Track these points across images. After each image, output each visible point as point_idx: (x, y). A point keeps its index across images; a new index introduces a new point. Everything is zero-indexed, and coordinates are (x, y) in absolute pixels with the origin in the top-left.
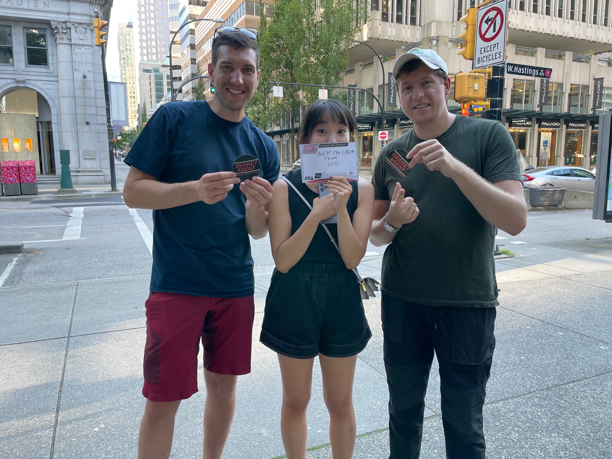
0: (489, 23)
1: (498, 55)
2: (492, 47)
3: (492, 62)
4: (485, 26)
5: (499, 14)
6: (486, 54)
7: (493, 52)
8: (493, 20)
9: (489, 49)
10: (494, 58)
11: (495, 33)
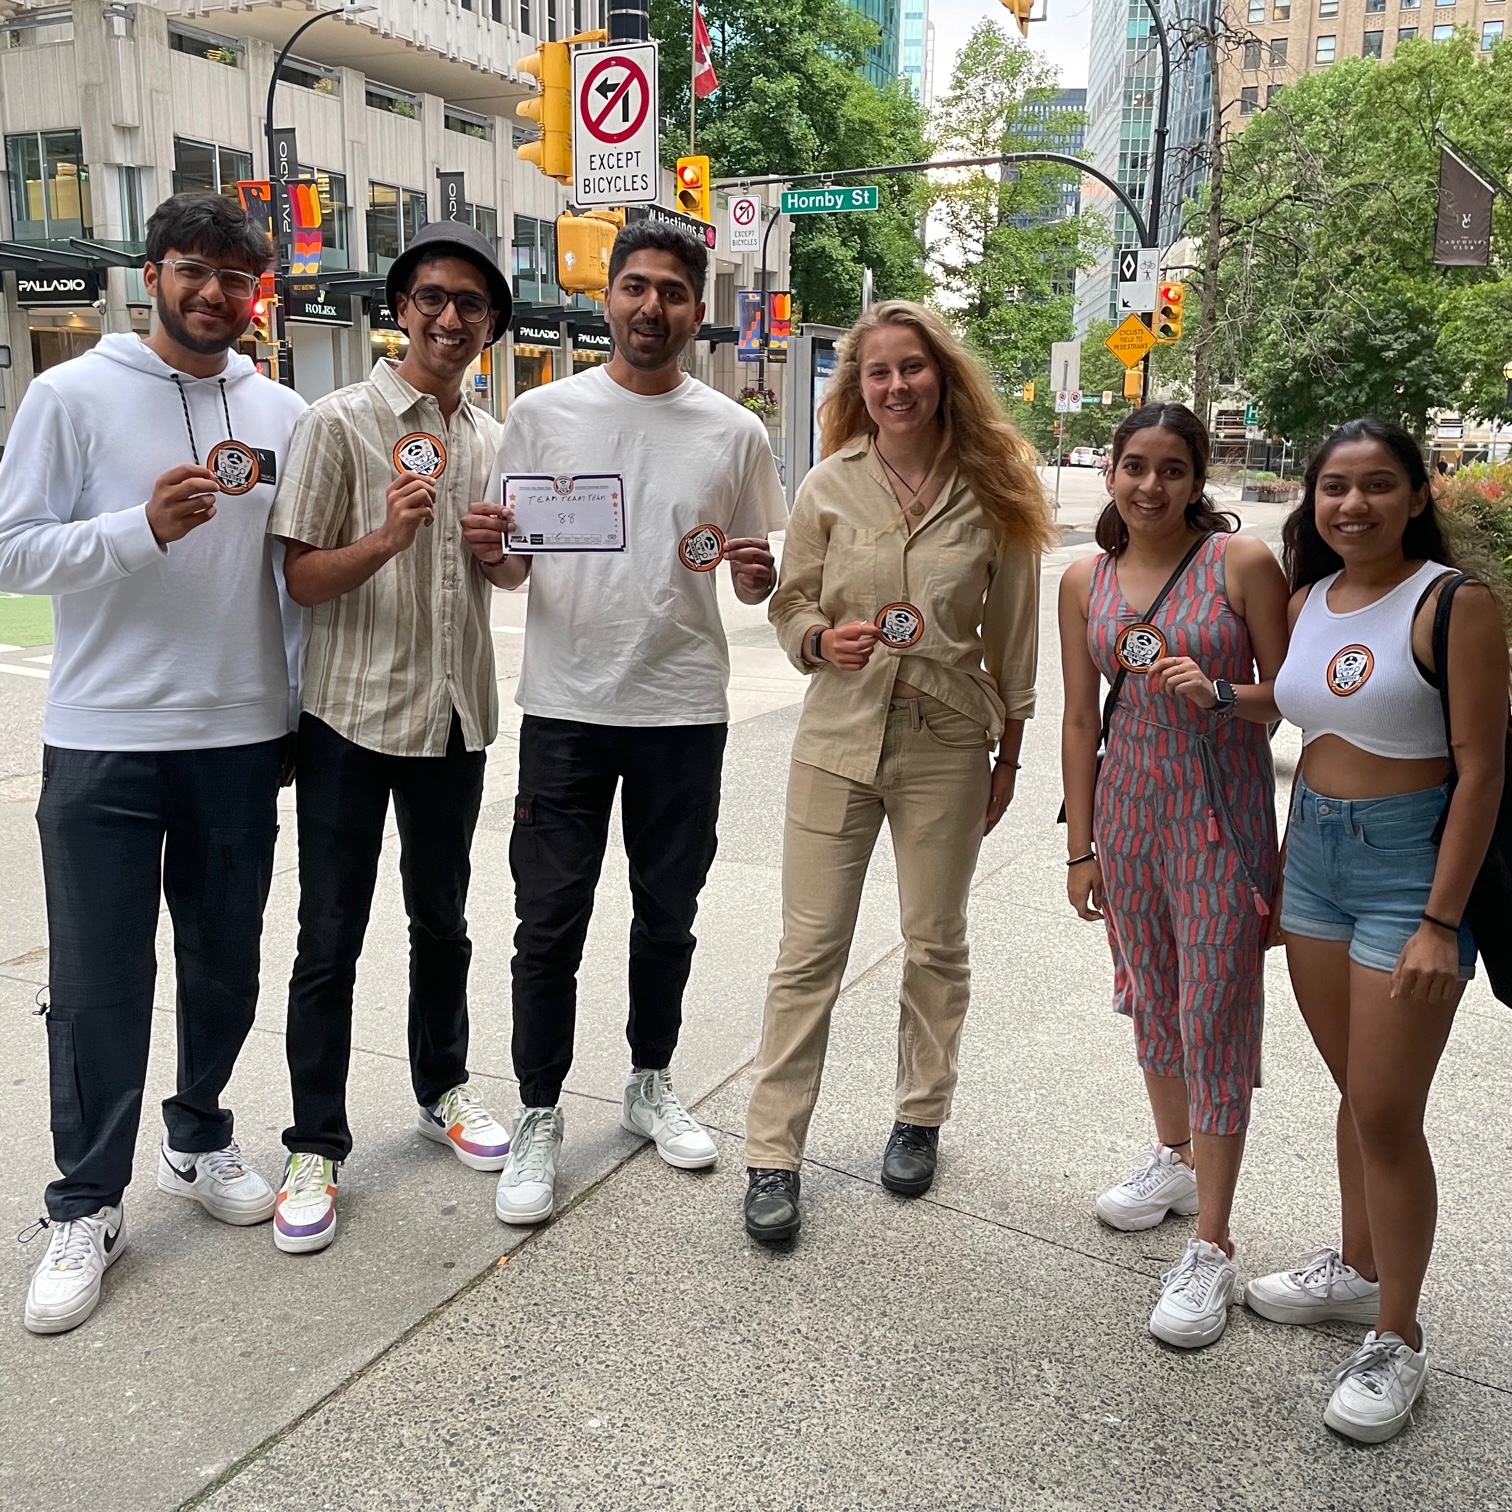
0: (610, 95)
1: (639, 183)
2: (623, 157)
3: (623, 196)
4: (597, 104)
5: (636, 80)
6: (607, 173)
7: (628, 172)
8: (622, 90)
9: (613, 161)
10: (629, 186)
11: (627, 125)
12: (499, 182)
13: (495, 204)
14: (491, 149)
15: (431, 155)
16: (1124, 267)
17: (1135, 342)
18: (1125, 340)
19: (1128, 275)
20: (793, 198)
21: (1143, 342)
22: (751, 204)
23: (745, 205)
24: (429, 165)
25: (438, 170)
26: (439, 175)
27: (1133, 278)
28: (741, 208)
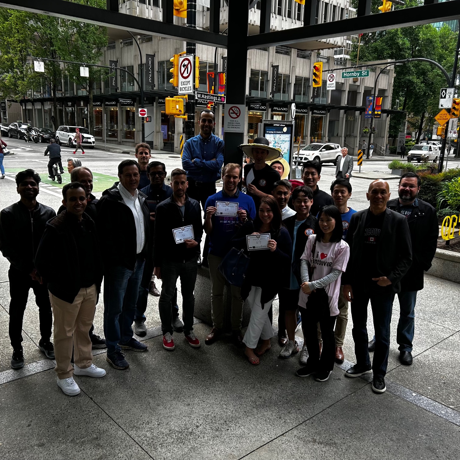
0: (185, 67)
3: (187, 92)
4: (183, 69)
5: (189, 64)
6: (184, 86)
7: (188, 86)
8: (187, 66)
9: (185, 83)
10: (188, 89)
11: (188, 74)
12: (291, 67)
13: (290, 74)
14: (290, 58)
15: (270, 61)
16: (442, 94)
17: (444, 118)
18: (441, 117)
19: (443, 96)
20: (345, 74)
21: (447, 118)
22: (333, 76)
23: (332, 76)
24: (269, 63)
25: (272, 65)
26: (272, 66)
27: (445, 97)
28: (331, 77)
